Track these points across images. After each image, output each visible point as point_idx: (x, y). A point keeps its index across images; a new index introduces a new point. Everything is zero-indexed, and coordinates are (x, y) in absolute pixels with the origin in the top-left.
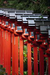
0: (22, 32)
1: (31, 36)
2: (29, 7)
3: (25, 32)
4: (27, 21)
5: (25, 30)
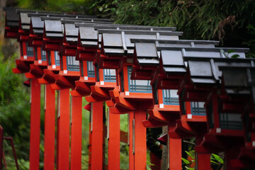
0: (151, 97)
3: (164, 100)
5: (162, 94)
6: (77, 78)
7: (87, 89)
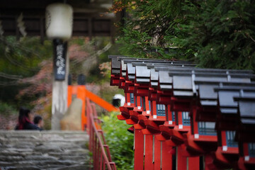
0: (216, 140)
1: (247, 158)
2: (240, 59)
3: (227, 142)
4: (238, 108)
5: (226, 136)
6: (162, 123)
7: (168, 134)
